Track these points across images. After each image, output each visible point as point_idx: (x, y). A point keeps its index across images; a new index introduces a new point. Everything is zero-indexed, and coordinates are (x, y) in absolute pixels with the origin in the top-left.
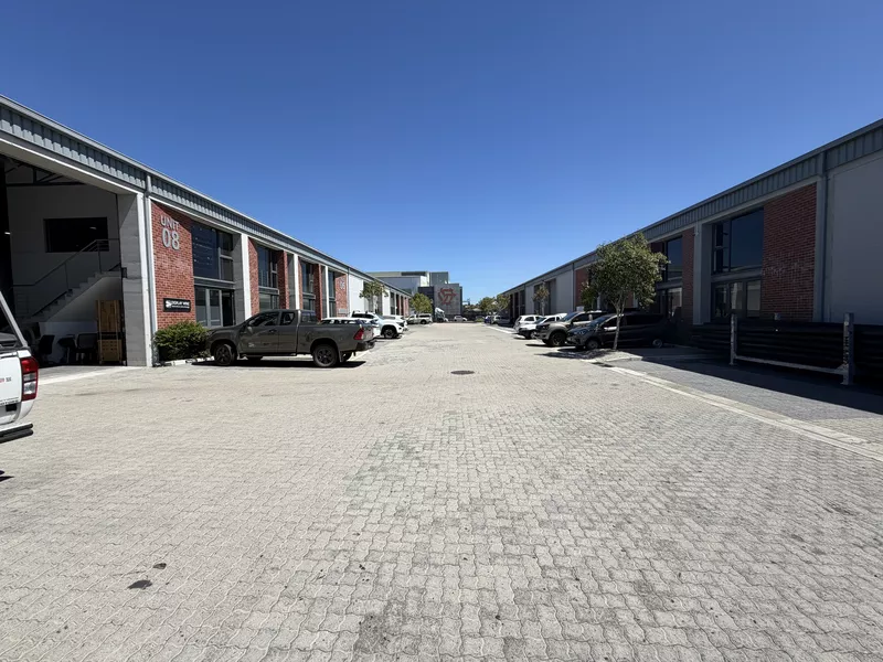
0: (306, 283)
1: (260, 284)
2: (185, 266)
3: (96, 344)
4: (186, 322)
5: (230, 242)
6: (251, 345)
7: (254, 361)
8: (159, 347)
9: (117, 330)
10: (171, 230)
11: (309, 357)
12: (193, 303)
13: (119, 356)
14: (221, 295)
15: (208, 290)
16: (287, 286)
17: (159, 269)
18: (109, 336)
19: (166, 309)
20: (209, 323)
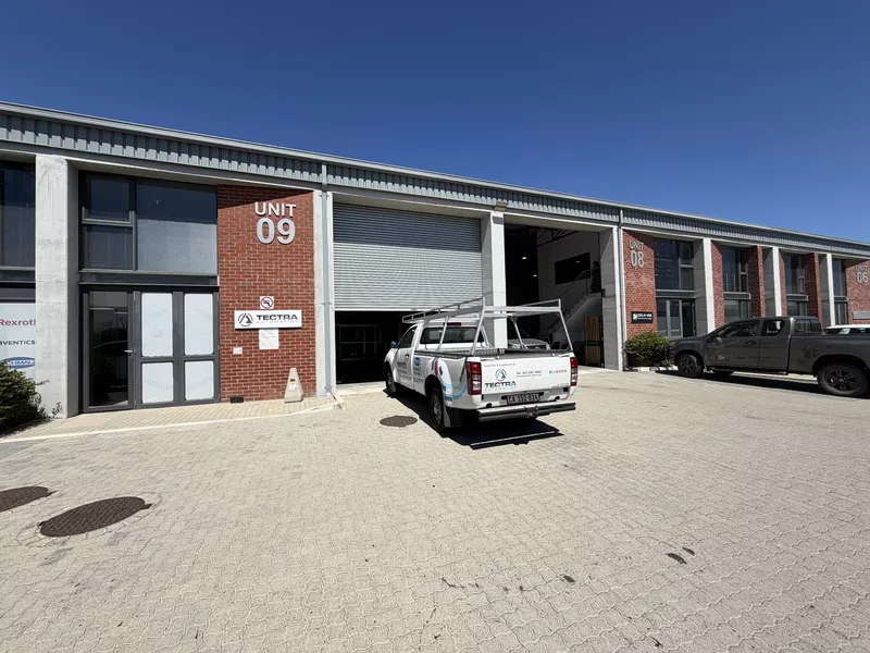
0: (790, 281)
1: (725, 289)
2: (648, 281)
3: (584, 350)
4: (650, 332)
5: (691, 249)
6: (721, 358)
7: (723, 375)
8: (628, 354)
9: (597, 338)
10: (637, 251)
11: (811, 378)
12: (655, 315)
13: (598, 359)
14: (681, 304)
15: (668, 302)
16: (762, 288)
17: (628, 286)
18: (592, 343)
19: (634, 322)
20: (669, 333)
